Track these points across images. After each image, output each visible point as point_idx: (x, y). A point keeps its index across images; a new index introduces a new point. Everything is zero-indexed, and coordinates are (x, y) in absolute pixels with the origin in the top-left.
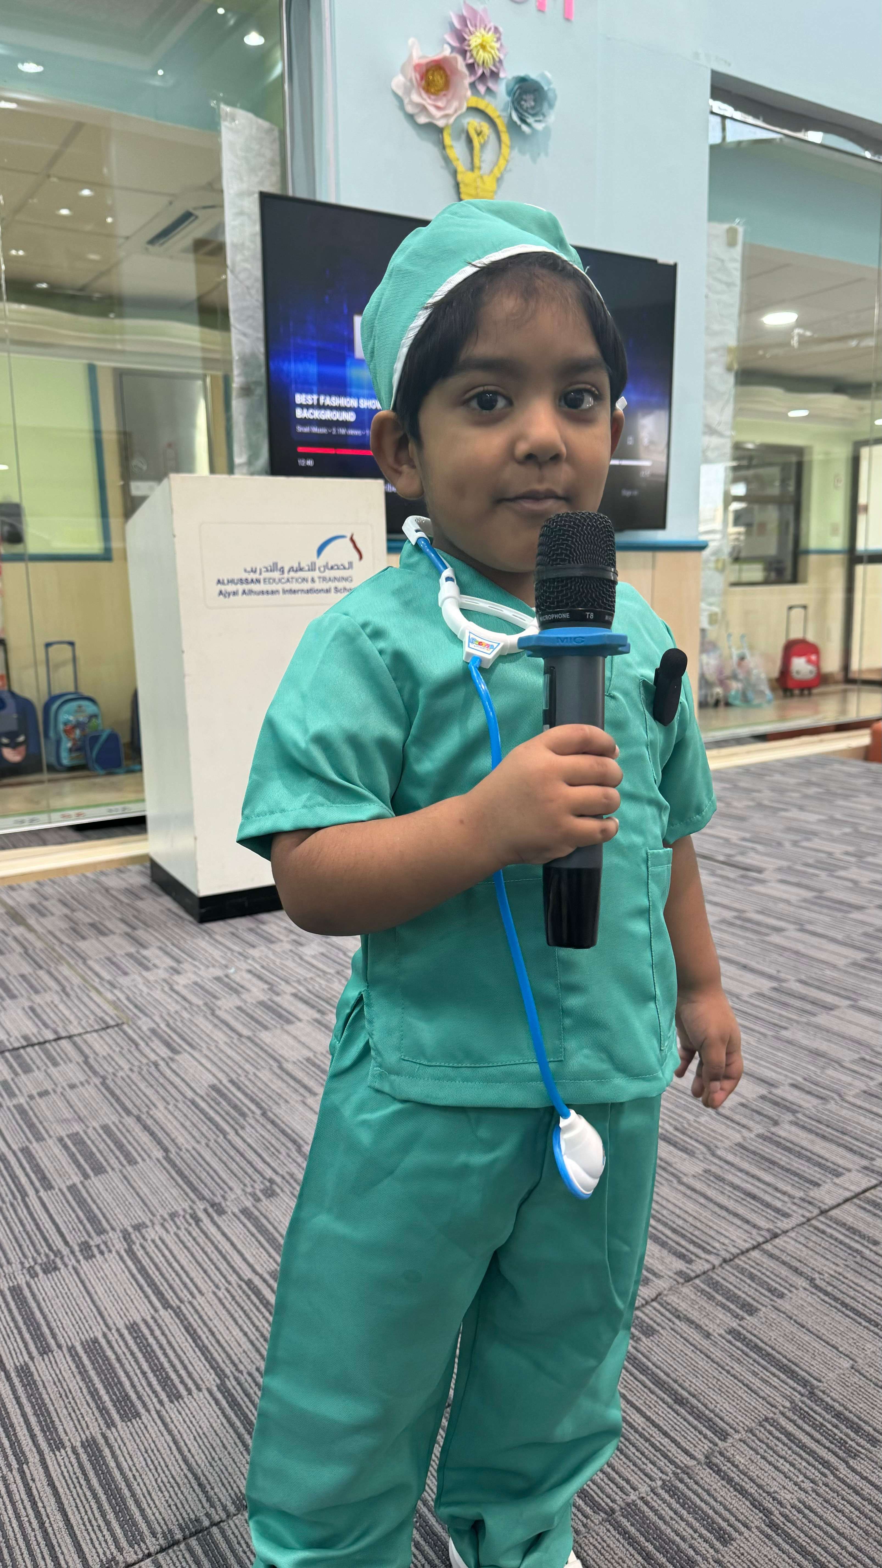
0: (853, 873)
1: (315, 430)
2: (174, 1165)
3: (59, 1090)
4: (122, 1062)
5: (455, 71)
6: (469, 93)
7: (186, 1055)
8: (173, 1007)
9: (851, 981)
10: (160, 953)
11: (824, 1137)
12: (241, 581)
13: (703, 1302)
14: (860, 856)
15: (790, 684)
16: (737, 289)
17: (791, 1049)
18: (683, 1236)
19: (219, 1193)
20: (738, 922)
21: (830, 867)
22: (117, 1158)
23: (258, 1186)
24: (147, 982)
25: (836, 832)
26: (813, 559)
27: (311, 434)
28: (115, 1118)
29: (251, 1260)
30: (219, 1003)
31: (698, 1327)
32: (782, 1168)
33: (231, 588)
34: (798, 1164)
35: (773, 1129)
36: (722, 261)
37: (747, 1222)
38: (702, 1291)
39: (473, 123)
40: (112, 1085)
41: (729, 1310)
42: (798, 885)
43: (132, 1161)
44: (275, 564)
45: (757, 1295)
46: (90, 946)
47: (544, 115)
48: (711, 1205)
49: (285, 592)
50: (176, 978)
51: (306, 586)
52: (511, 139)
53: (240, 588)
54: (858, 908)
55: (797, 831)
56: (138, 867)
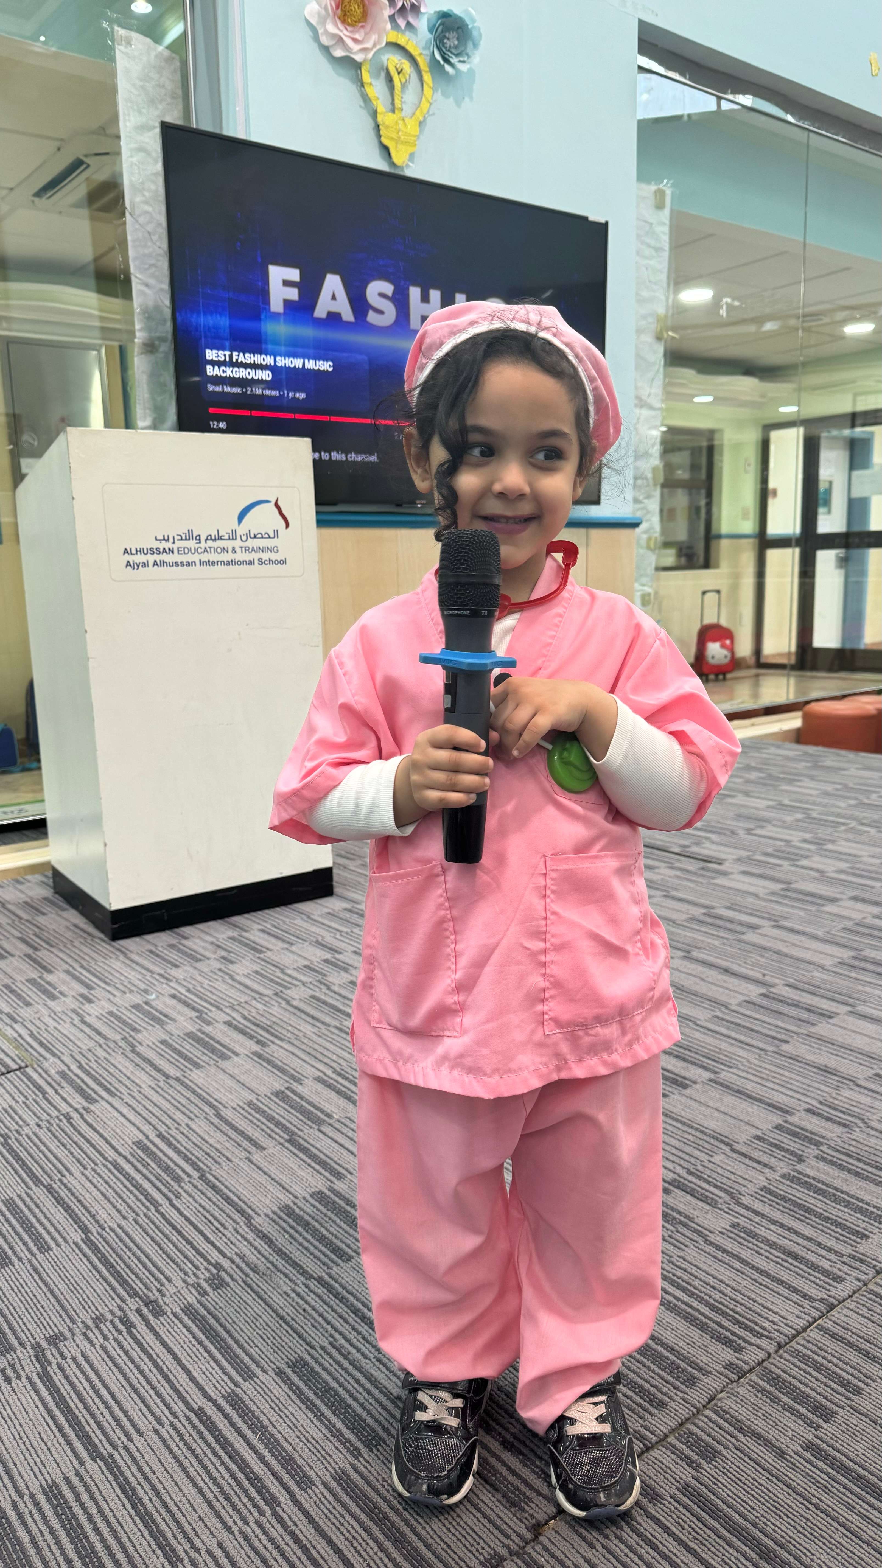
1: (228, 389)
2: (96, 1250)
4: (26, 1116)
6: (388, 26)
7: (104, 1103)
8: (86, 1044)
9: (843, 984)
10: (68, 978)
11: (857, 1174)
12: (152, 551)
13: (766, 1406)
16: (666, 254)
18: (724, 1314)
19: (154, 1286)
21: (793, 857)
22: (25, 1244)
23: (203, 1274)
24: (52, 1013)
25: (788, 819)
26: (724, 543)
27: (223, 393)
29: (201, 1379)
30: (139, 1037)
31: (767, 1443)
32: (819, 1216)
33: (140, 558)
34: (837, 1211)
35: (799, 1167)
36: (651, 224)
37: (795, 1290)
38: (763, 1390)
39: (393, 60)
41: (800, 1416)
43: (44, 1248)
44: (191, 532)
45: (828, 1392)
47: (469, 57)
48: (748, 1271)
49: (202, 563)
50: (87, 1007)
51: (226, 557)
52: (434, 80)
53: (151, 558)
54: (833, 900)
55: (749, 818)
56: (38, 877)
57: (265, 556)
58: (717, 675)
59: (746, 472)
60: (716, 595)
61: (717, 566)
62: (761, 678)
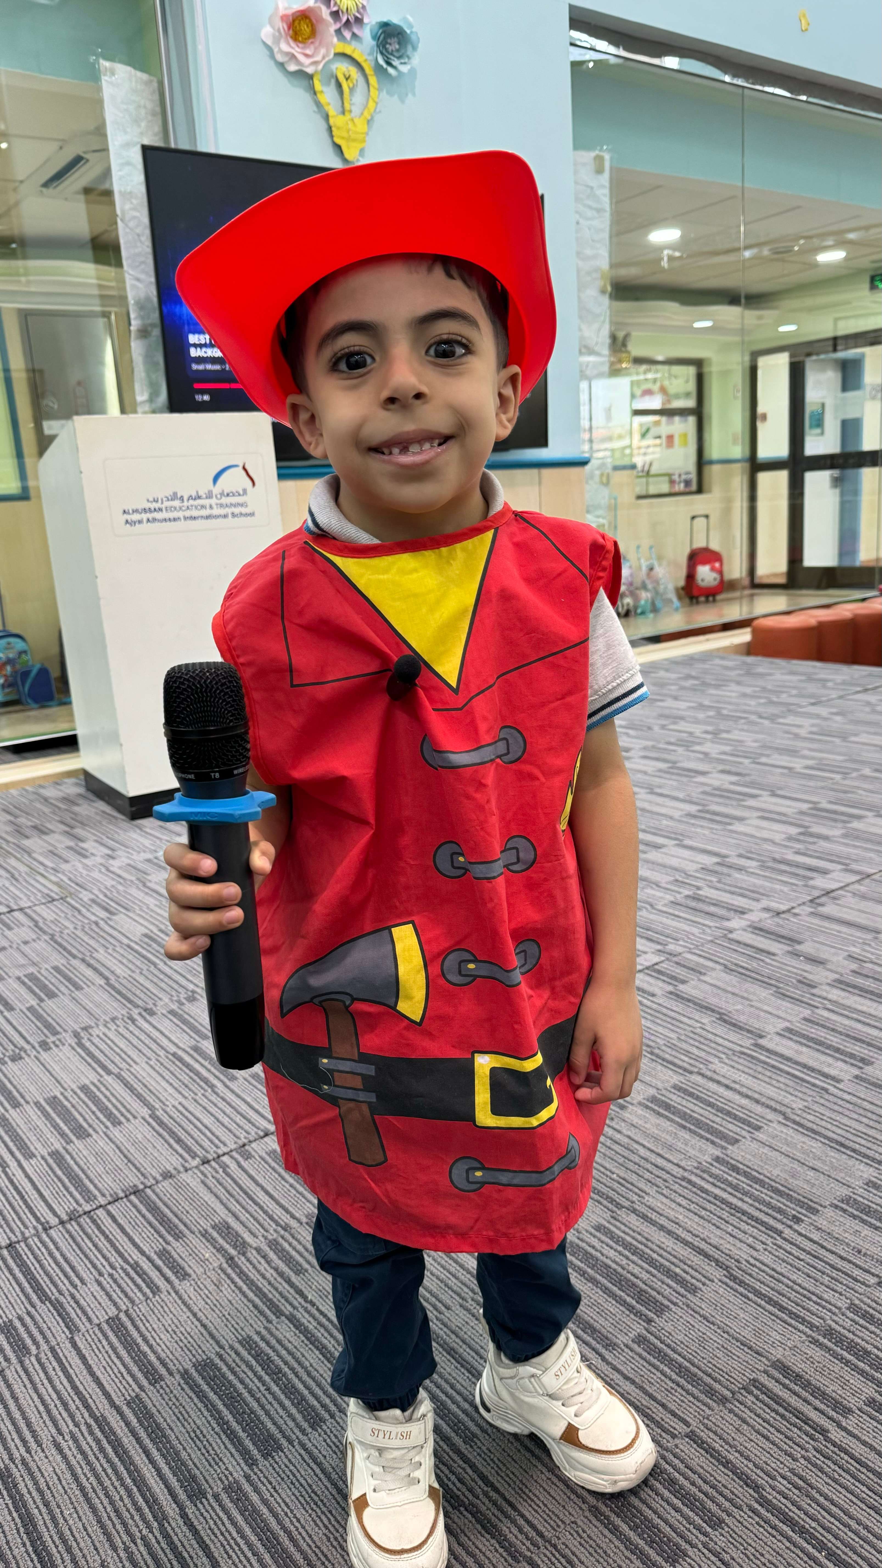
0: (708, 747)
1: (209, 367)
2: (113, 988)
3: (15, 946)
4: (67, 924)
5: (321, 20)
6: (335, 40)
7: (122, 916)
8: (109, 883)
10: (96, 845)
12: (145, 511)
14: (716, 733)
15: (695, 593)
16: (607, 215)
19: (150, 1002)
21: (689, 743)
22: (67, 987)
23: (183, 996)
24: (86, 866)
25: (701, 715)
26: (716, 468)
27: (205, 371)
28: (64, 961)
29: (176, 1041)
30: (149, 878)
33: (136, 517)
36: (592, 188)
39: (342, 68)
40: (59, 940)
42: (657, 759)
43: (78, 988)
44: (175, 494)
46: (34, 843)
47: (409, 58)
49: (185, 518)
50: (111, 862)
51: (204, 513)
52: (379, 82)
53: (144, 516)
54: (703, 773)
55: (667, 717)
56: (73, 780)
57: (237, 510)
58: (707, 597)
59: (735, 398)
60: (703, 520)
61: (710, 491)
62: (755, 598)
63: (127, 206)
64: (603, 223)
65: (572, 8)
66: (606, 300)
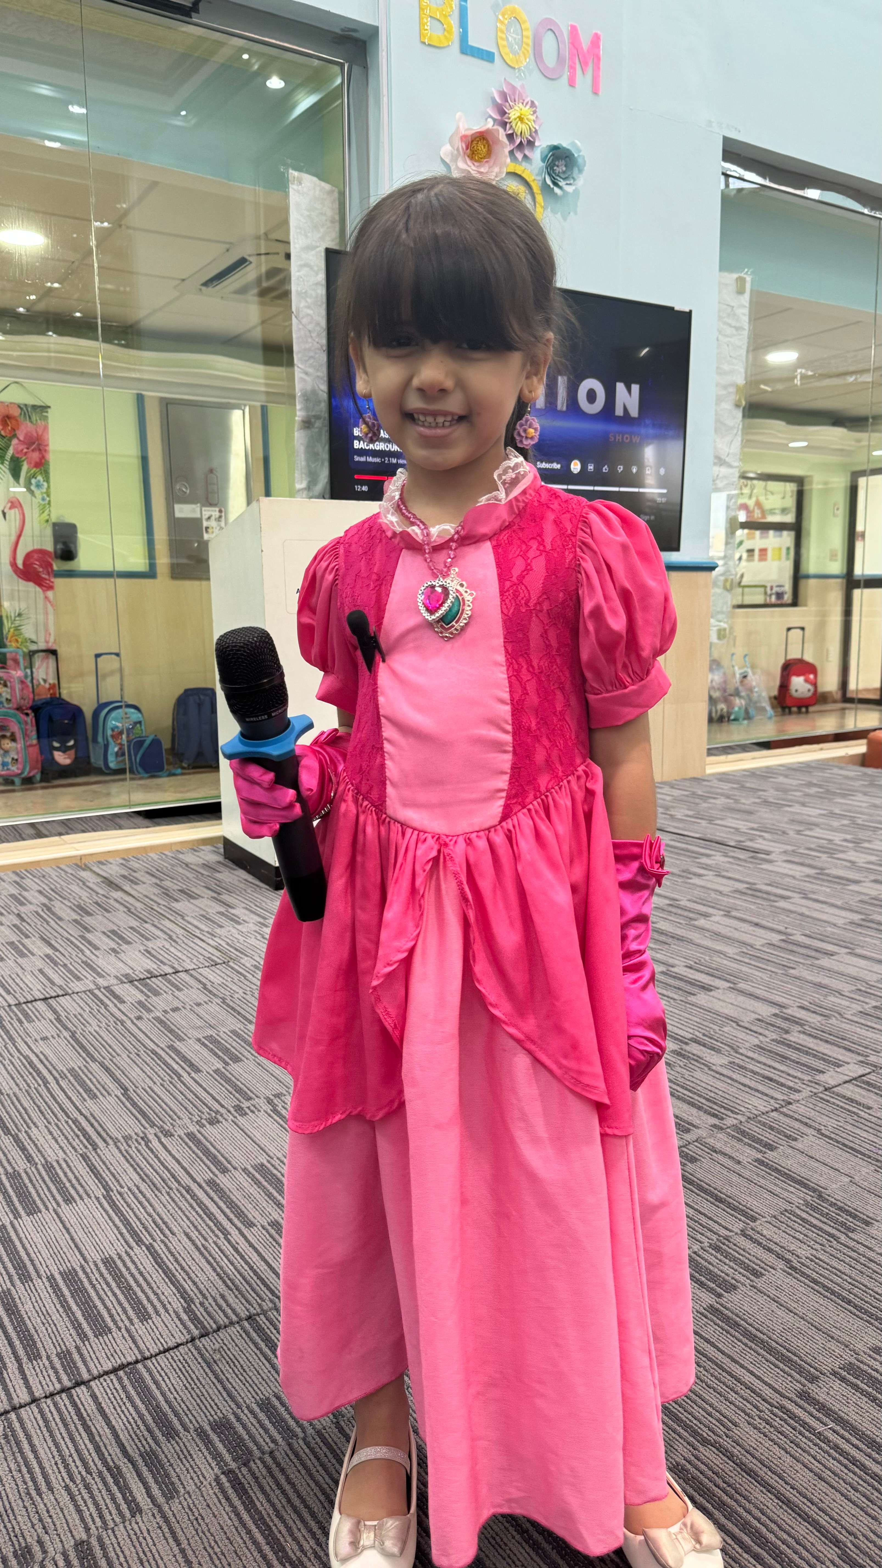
0: (852, 855)
1: (370, 458)
3: (188, 1007)
4: (234, 989)
5: (497, 141)
6: (508, 160)
9: (848, 935)
10: (247, 912)
11: (827, 1042)
13: (734, 1142)
14: (857, 842)
15: (788, 703)
16: (746, 333)
17: (798, 983)
18: (715, 1103)
20: (750, 892)
21: (831, 850)
24: (241, 932)
25: (835, 824)
26: (812, 583)
27: (366, 461)
31: (730, 1157)
32: (793, 1061)
34: (805, 1059)
35: (785, 1036)
36: (732, 307)
37: (767, 1095)
38: (733, 1136)
40: (231, 1004)
41: (755, 1148)
42: (802, 864)
45: (776, 1139)
46: (184, 906)
47: (574, 179)
48: (736, 1085)
52: (545, 200)
55: (801, 823)
58: (800, 708)
59: (835, 515)
60: (800, 632)
61: (805, 605)
62: (847, 712)
63: (303, 304)
64: (741, 340)
65: (726, 140)
66: (739, 414)
